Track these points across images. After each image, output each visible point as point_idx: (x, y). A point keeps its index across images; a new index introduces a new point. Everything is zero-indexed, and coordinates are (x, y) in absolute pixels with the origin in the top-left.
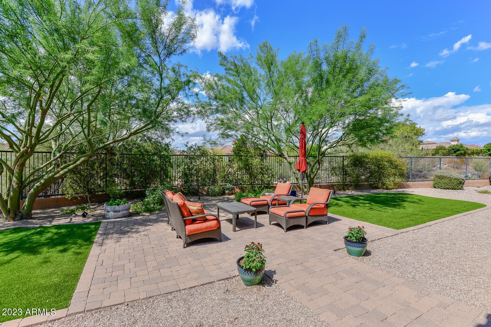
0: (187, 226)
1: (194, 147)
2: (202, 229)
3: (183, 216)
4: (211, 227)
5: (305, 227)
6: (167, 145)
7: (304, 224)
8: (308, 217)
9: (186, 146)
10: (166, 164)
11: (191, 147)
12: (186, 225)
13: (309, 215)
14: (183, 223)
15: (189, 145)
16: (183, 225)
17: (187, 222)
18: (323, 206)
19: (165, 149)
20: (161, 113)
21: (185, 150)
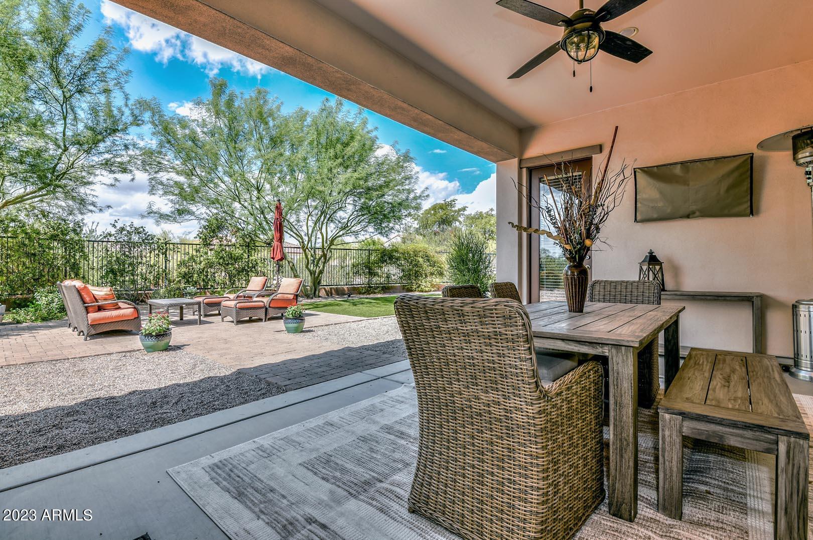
0: (89, 315)
1: (128, 228)
2: (112, 318)
3: (84, 303)
4: (125, 316)
5: (264, 320)
6: (77, 224)
7: (263, 317)
8: (269, 309)
9: (114, 226)
10: (74, 254)
11: (122, 229)
12: (88, 313)
13: (269, 307)
14: (84, 311)
15: (119, 225)
16: (85, 313)
17: (90, 309)
18: (291, 297)
19: (74, 230)
20: (65, 173)
21: (113, 232)
